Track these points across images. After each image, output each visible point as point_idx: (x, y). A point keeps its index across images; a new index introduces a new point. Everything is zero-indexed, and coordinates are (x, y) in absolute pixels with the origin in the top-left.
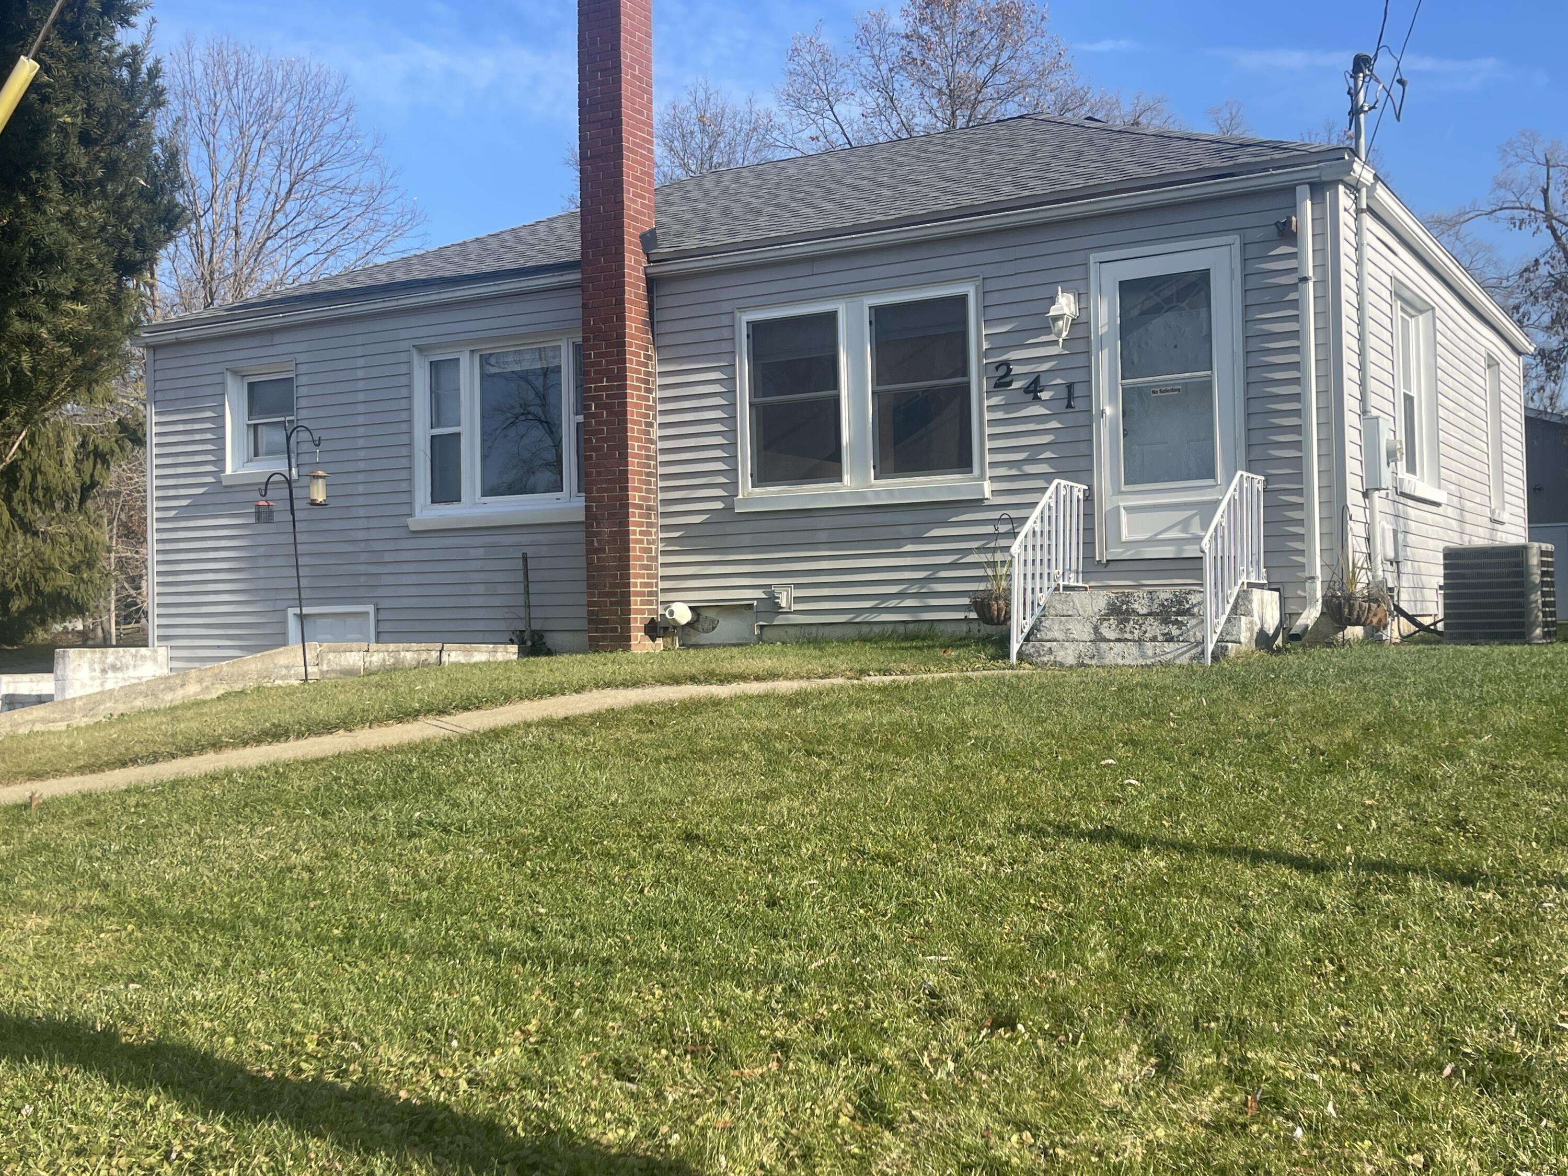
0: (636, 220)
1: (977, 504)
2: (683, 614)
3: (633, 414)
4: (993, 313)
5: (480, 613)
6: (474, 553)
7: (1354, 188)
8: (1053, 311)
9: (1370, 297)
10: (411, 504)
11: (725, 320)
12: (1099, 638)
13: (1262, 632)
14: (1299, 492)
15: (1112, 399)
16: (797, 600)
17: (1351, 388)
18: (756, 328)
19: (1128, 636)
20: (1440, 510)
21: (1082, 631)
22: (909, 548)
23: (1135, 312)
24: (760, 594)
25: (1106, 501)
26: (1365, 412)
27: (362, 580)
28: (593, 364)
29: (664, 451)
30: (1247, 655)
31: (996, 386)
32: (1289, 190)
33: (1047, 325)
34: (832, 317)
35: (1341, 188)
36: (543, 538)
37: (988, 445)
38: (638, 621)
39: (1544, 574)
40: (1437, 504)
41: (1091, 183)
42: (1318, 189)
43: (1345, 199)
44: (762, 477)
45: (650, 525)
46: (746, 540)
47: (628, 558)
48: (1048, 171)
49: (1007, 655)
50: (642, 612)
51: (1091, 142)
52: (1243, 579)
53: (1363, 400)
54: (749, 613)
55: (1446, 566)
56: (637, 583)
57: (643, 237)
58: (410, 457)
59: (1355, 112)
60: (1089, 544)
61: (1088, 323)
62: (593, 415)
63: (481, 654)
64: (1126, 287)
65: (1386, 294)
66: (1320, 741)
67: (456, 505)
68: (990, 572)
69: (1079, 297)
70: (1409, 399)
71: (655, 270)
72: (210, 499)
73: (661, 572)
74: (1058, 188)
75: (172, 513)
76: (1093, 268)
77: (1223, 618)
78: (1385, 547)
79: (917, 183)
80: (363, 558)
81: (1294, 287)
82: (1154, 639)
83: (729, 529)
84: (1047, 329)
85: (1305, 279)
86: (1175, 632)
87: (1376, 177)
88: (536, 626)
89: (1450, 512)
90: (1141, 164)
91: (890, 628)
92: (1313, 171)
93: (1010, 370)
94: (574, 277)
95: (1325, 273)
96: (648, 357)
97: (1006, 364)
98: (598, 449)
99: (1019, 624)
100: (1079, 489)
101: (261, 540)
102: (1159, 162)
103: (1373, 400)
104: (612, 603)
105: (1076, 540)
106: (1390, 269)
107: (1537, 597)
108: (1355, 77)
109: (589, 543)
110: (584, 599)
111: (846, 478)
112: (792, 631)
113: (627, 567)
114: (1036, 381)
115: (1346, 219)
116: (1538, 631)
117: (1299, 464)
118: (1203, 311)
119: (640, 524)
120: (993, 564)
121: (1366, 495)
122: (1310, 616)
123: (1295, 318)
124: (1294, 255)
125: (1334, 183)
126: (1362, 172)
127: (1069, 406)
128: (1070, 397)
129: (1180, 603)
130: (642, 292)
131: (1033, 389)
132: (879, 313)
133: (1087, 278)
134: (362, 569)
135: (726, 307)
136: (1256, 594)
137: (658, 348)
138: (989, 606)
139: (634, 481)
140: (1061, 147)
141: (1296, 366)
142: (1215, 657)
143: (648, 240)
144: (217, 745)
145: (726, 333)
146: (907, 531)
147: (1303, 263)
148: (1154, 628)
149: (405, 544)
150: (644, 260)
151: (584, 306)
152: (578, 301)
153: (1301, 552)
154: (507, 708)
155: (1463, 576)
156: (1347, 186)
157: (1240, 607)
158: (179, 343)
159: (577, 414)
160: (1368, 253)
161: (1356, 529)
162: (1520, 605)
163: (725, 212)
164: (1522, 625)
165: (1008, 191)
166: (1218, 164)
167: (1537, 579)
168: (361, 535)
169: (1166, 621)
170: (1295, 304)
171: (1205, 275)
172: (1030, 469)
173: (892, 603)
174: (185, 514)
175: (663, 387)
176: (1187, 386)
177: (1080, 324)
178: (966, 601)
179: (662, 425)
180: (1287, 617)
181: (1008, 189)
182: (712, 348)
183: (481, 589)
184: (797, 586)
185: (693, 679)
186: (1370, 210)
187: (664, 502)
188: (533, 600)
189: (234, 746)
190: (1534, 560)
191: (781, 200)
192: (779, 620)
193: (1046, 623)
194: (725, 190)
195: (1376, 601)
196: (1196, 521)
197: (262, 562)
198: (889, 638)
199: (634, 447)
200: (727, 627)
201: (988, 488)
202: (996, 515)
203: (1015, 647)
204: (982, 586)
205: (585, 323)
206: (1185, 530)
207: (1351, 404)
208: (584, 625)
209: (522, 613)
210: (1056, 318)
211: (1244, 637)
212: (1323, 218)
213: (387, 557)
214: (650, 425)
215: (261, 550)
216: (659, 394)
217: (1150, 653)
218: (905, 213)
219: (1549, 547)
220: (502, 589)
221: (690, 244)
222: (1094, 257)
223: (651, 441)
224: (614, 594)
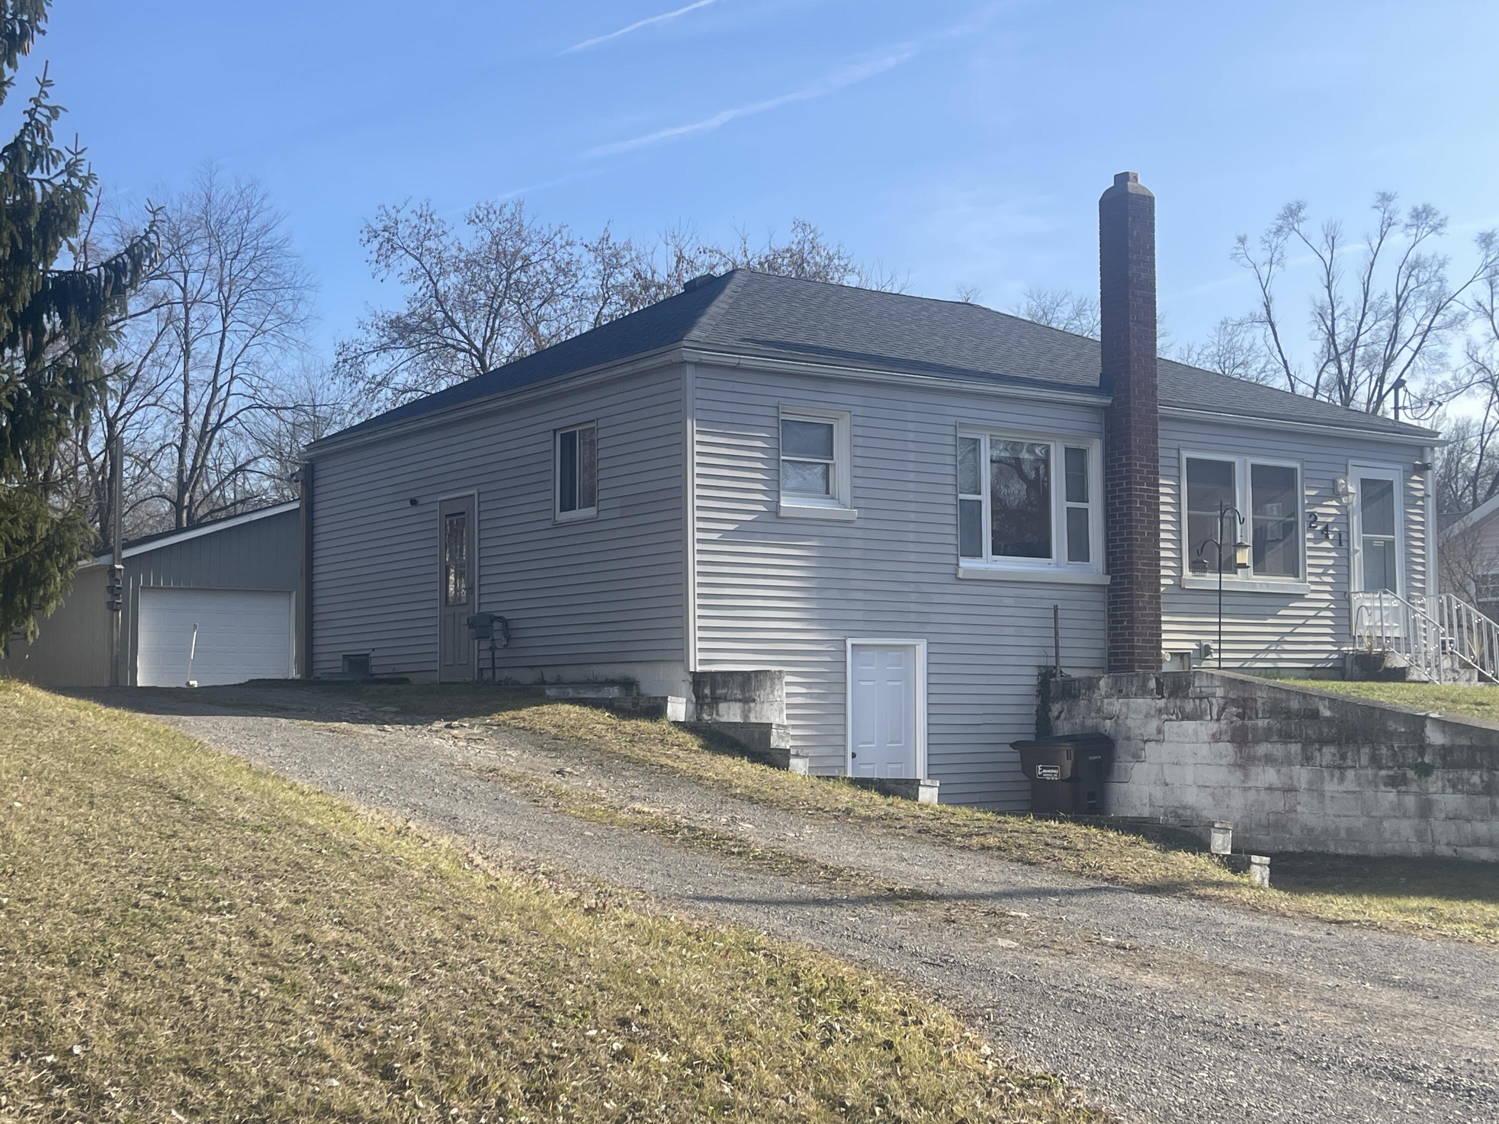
1: (1302, 597)
4: (1308, 483)
10: (957, 555)
11: (1174, 453)
14: (1423, 606)
18: (1188, 462)
22: (1270, 621)
24: (1193, 646)
25: (1356, 601)
27: (913, 617)
31: (1310, 527)
32: (1420, 448)
34: (1230, 466)
37: (1307, 562)
54: (1187, 658)
58: (956, 515)
62: (1138, 509)
64: (1363, 483)
67: (978, 560)
75: (715, 536)
76: (1350, 467)
80: (914, 597)
81: (1421, 499)
83: (1176, 599)
85: (1429, 496)
93: (1316, 518)
97: (1312, 514)
104: (1150, 648)
111: (1239, 573)
114: (1327, 527)
123: (1422, 515)
124: (1421, 482)
127: (1341, 545)
128: (1341, 540)
131: (1326, 532)
133: (1347, 473)
135: (1174, 444)
141: (1422, 540)
145: (1174, 462)
146: (1269, 610)
147: (1428, 487)
159: (1068, 500)
168: (911, 577)
170: (1421, 507)
172: (1324, 579)
173: (1262, 656)
174: (727, 537)
176: (1385, 542)
183: (1011, 631)
192: (1204, 664)
201: (1310, 588)
202: (1310, 605)
205: (1132, 440)
209: (1051, 652)
213: (936, 599)
222: (1351, 462)
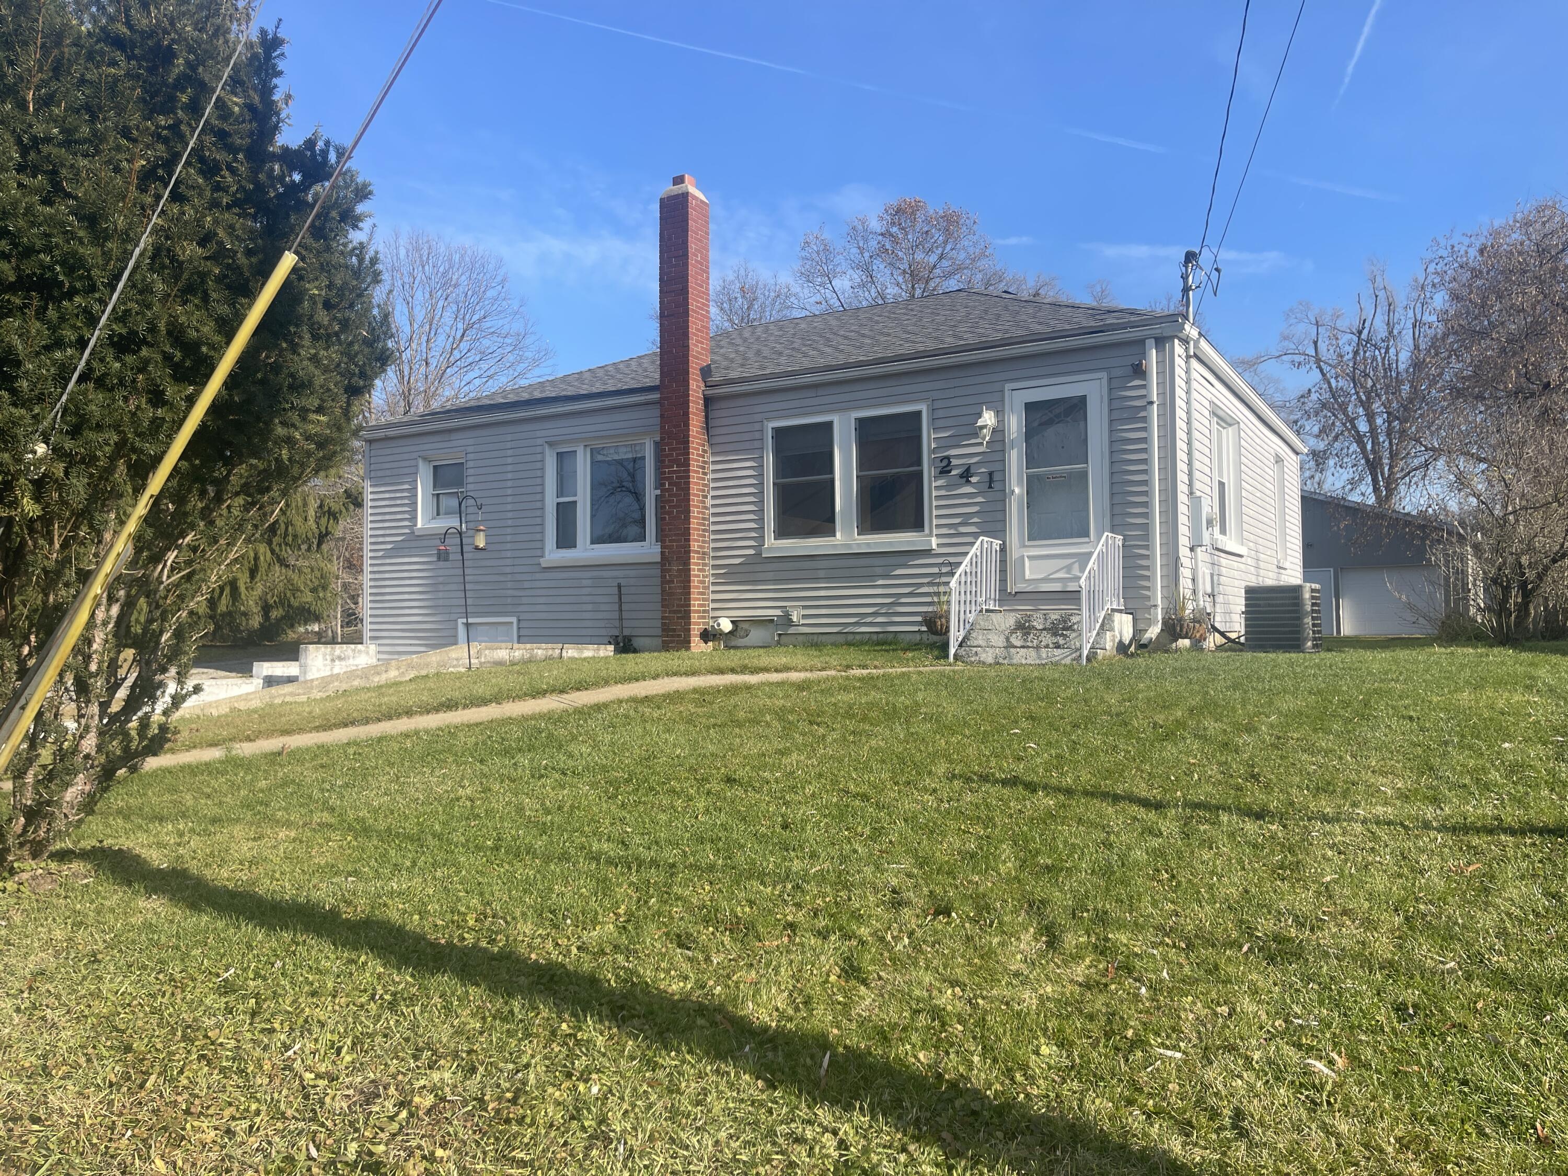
0: (697, 358)
1: (927, 553)
2: (726, 625)
3: (694, 489)
4: (940, 423)
5: (589, 624)
6: (585, 583)
7: (1185, 341)
8: (980, 423)
9: (1195, 415)
10: (542, 549)
11: (757, 426)
12: (1009, 646)
13: (1121, 642)
14: (1147, 547)
15: (1020, 483)
16: (804, 616)
17: (1182, 477)
18: (778, 432)
19: (1030, 644)
20: (1243, 560)
21: (998, 640)
22: (880, 582)
23: (1036, 424)
24: (778, 612)
25: (1015, 551)
26: (1191, 493)
27: (509, 600)
28: (667, 456)
29: (714, 515)
30: (1110, 658)
31: (941, 473)
32: (1141, 343)
33: (976, 432)
34: (829, 426)
35: (1176, 341)
36: (632, 573)
37: (935, 513)
38: (696, 630)
39: (1313, 605)
40: (1240, 556)
41: (1007, 336)
42: (1161, 342)
43: (1179, 349)
44: (781, 533)
45: (705, 565)
46: (770, 576)
47: (689, 587)
48: (977, 328)
49: (947, 657)
50: (698, 624)
51: (1006, 308)
52: (1108, 606)
53: (1190, 485)
54: (771, 625)
55: (1247, 599)
56: (695, 604)
57: (702, 370)
58: (542, 517)
59: (1186, 290)
60: (1003, 581)
61: (1003, 431)
62: (667, 490)
63: (589, 652)
64: (1031, 408)
65: (1207, 413)
66: (1160, 718)
67: (573, 550)
68: (936, 599)
69: (997, 413)
70: (1222, 485)
71: (710, 392)
72: (407, 545)
73: (712, 597)
74: (984, 339)
75: (381, 554)
76: (1007, 393)
77: (1095, 633)
78: (1205, 585)
79: (889, 335)
80: (509, 585)
81: (1144, 408)
82: (1047, 646)
83: (758, 568)
84: (976, 435)
85: (1152, 403)
86: (1061, 642)
87: (1200, 334)
88: (627, 632)
89: (1250, 561)
90: (1040, 323)
91: (867, 636)
92: (1157, 330)
93: (950, 462)
94: (656, 396)
95: (1165, 399)
96: (704, 451)
97: (948, 458)
98: (670, 513)
99: (955, 636)
100: (997, 543)
101: (441, 572)
102: (1052, 322)
103: (1197, 485)
104: (678, 618)
105: (994, 578)
106: (1209, 396)
107: (1308, 621)
108: (1186, 268)
109: (663, 577)
110: (659, 615)
111: (838, 535)
112: (800, 638)
113: (689, 593)
114: (968, 470)
115: (1179, 362)
116: (1309, 644)
117: (1146, 529)
118: (1082, 424)
119: (698, 564)
120: (938, 594)
121: (1192, 549)
122: (1154, 632)
123: (1144, 429)
124: (1144, 386)
125: (1171, 338)
126: (1191, 331)
127: (990, 487)
128: (991, 481)
129: (1065, 622)
130: (701, 407)
131: (966, 475)
132: (862, 423)
133: (1003, 401)
134: (510, 592)
135: (758, 417)
136: (1117, 616)
137: (711, 445)
138: (935, 623)
139: (694, 535)
140: (986, 312)
141: (1145, 461)
142: (1089, 659)
143: (706, 372)
144: (409, 713)
145: (757, 435)
146: (879, 571)
147: (1150, 392)
148: (1047, 639)
149: (538, 576)
150: (702, 385)
151: (662, 416)
152: (656, 412)
153: (1148, 588)
154: (606, 689)
155: (1259, 606)
156: (1180, 339)
157: (1106, 625)
158: (387, 439)
159: (656, 489)
160: (1194, 385)
161: (1185, 573)
162: (1298, 626)
163: (758, 353)
164: (1298, 639)
165: (949, 341)
166: (1093, 324)
167: (1308, 608)
168: (508, 570)
169: (1055, 634)
170: (1144, 419)
171: (1084, 398)
172: (963, 529)
173: (869, 620)
174: (389, 554)
175: (714, 471)
176: (1071, 474)
177: (999, 431)
178: (919, 619)
179: (713, 497)
180: (1138, 632)
181: (949, 340)
182: (747, 445)
183: (590, 607)
184: (804, 607)
185: (733, 671)
186: (1196, 356)
187: (715, 549)
188: (625, 615)
189: (421, 713)
190: (1307, 595)
191: (796, 345)
192: (792, 630)
193: (974, 635)
194: (758, 339)
195: (1199, 622)
196: (1076, 566)
197: (441, 587)
198: (866, 644)
199: (694, 512)
200: (756, 635)
201: (934, 542)
202: (940, 560)
203: (952, 651)
204: (930, 609)
205: (662, 428)
206: (1068, 572)
207: (1182, 488)
208: (659, 632)
209: (617, 623)
210: (982, 428)
211: (1109, 646)
212: (1164, 361)
213: (527, 585)
214: (706, 497)
215: (441, 579)
216: (711, 476)
217: (1044, 655)
218: (880, 355)
219: (1317, 586)
220: (603, 607)
221: (734, 375)
222: (1008, 386)
223: (706, 508)
224: (680, 612)
